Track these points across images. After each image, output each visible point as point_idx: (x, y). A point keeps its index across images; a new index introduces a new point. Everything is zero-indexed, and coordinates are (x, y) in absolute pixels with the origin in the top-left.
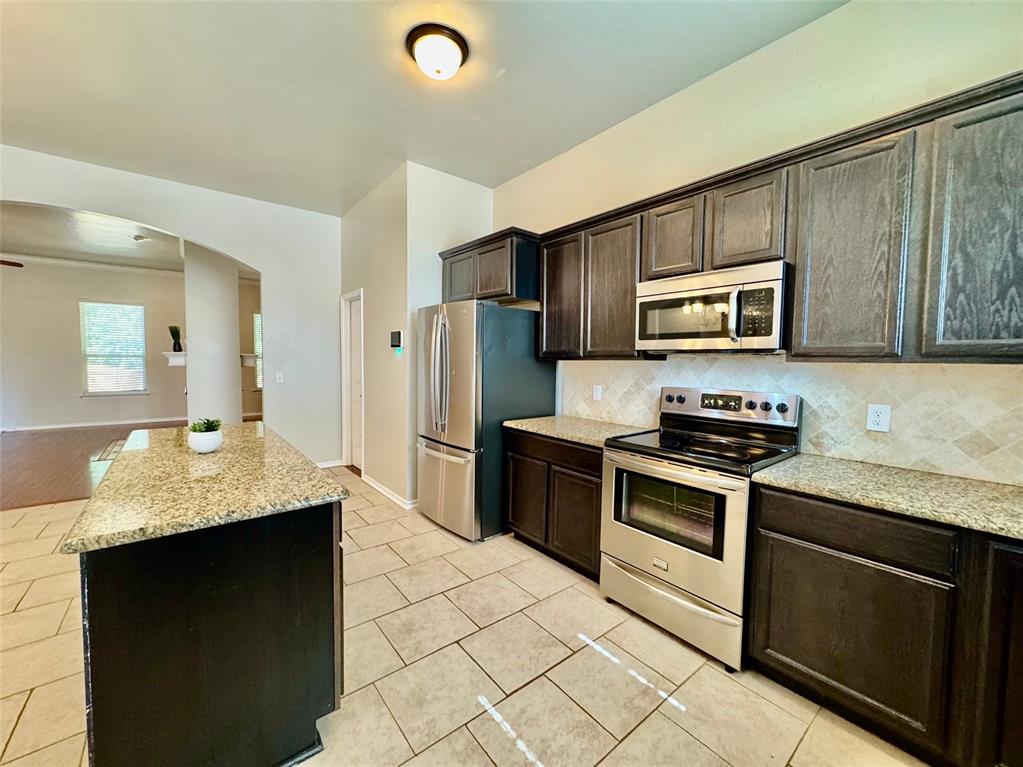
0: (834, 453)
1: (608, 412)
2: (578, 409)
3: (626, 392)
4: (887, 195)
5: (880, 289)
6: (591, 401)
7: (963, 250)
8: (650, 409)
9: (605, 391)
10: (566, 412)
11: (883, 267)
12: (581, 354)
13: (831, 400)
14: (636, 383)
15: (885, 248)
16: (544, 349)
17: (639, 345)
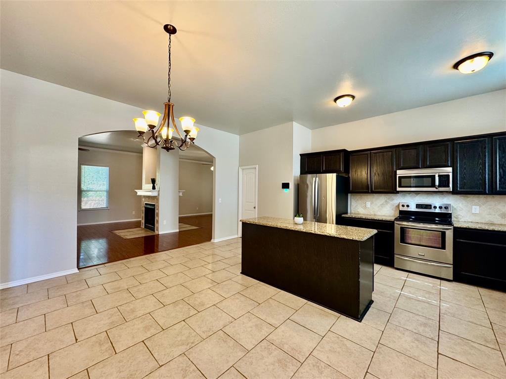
0: (462, 220)
1: (374, 211)
2: (359, 210)
3: (381, 204)
4: (480, 153)
6: (365, 207)
9: (371, 204)
10: (353, 212)
11: (480, 171)
12: (370, 192)
13: (460, 205)
16: (351, 189)
17: (398, 189)
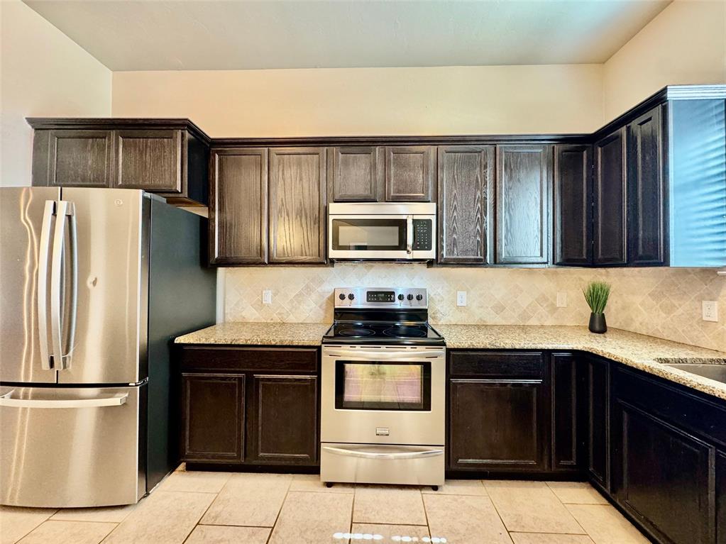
0: (442, 322)
1: (280, 314)
2: (243, 314)
3: (297, 295)
4: (479, 176)
5: (478, 227)
6: (260, 305)
7: (509, 212)
8: (320, 307)
9: (275, 294)
10: (229, 318)
11: (479, 216)
12: (266, 261)
13: (439, 291)
14: (307, 287)
15: (479, 205)
16: (216, 256)
17: (333, 254)
